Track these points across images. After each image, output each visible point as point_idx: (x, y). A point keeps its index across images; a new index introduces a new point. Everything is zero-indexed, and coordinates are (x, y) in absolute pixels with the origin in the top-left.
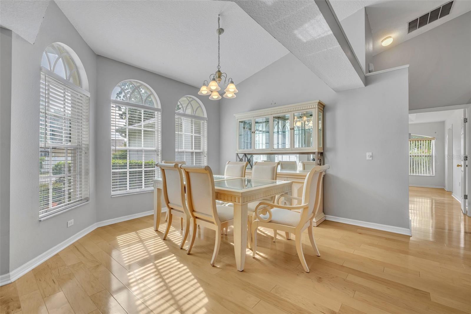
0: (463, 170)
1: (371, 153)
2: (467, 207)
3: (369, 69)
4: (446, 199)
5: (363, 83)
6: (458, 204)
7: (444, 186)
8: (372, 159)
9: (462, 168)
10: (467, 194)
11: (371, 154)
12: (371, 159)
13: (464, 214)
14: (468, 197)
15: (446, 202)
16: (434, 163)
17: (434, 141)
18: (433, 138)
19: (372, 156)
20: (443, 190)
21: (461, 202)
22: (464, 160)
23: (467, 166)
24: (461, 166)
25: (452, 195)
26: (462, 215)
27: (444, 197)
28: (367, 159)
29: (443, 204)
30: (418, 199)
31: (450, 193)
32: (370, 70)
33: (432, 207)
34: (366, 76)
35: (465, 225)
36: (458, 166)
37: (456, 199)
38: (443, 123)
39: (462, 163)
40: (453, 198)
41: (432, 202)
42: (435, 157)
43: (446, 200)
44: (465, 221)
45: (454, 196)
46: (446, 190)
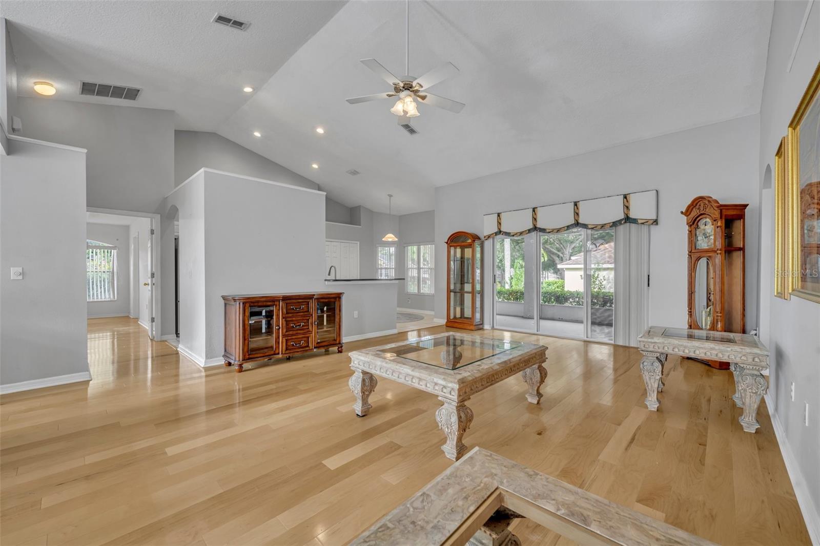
0: (150, 289)
1: (21, 268)
2: (154, 332)
3: (12, 126)
4: (131, 327)
5: (5, 150)
6: (145, 331)
7: (129, 313)
8: (23, 278)
9: (149, 287)
10: (154, 316)
11: (20, 270)
12: (21, 277)
13: (151, 340)
14: (155, 320)
15: (131, 331)
16: (115, 282)
17: (115, 251)
18: (114, 248)
19: (23, 274)
20: (128, 317)
21: (147, 328)
22: (151, 277)
23: (154, 284)
24: (148, 284)
25: (139, 322)
26: (149, 340)
27: (129, 326)
28: (12, 279)
29: (128, 334)
30: (97, 335)
31: (137, 319)
32: (14, 127)
33: (113, 343)
34: (8, 138)
35: (152, 350)
36: (145, 284)
37: (144, 326)
38: (127, 228)
39: (149, 281)
40: (139, 325)
41: (113, 335)
42: (117, 273)
43: (131, 329)
44: (152, 347)
45: (141, 322)
46: (131, 317)
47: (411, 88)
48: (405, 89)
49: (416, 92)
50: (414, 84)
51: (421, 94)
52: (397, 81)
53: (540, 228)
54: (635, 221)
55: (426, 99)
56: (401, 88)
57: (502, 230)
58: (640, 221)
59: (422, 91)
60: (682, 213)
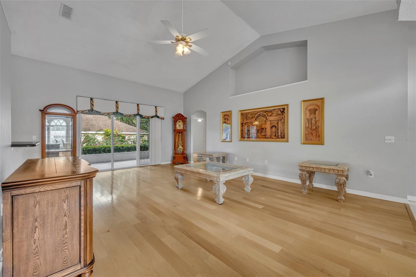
47: (185, 40)
48: (182, 40)
49: (187, 42)
50: (187, 38)
51: (189, 44)
52: (178, 35)
53: (120, 113)
54: (158, 117)
55: (191, 47)
56: (180, 39)
57: (94, 109)
58: (160, 118)
59: (190, 43)
60: (173, 117)
